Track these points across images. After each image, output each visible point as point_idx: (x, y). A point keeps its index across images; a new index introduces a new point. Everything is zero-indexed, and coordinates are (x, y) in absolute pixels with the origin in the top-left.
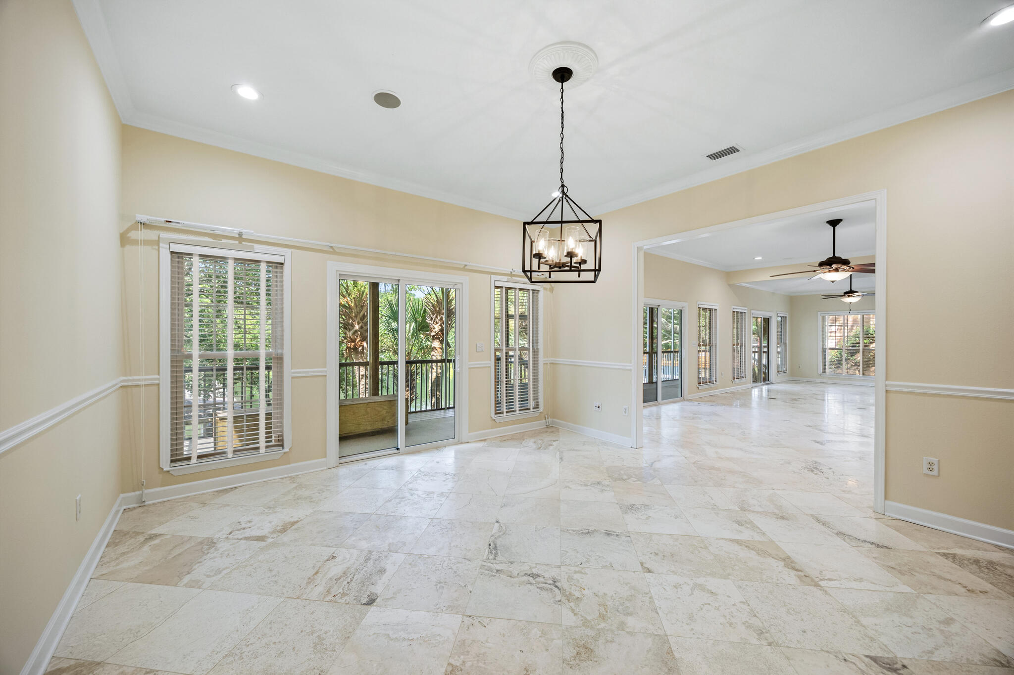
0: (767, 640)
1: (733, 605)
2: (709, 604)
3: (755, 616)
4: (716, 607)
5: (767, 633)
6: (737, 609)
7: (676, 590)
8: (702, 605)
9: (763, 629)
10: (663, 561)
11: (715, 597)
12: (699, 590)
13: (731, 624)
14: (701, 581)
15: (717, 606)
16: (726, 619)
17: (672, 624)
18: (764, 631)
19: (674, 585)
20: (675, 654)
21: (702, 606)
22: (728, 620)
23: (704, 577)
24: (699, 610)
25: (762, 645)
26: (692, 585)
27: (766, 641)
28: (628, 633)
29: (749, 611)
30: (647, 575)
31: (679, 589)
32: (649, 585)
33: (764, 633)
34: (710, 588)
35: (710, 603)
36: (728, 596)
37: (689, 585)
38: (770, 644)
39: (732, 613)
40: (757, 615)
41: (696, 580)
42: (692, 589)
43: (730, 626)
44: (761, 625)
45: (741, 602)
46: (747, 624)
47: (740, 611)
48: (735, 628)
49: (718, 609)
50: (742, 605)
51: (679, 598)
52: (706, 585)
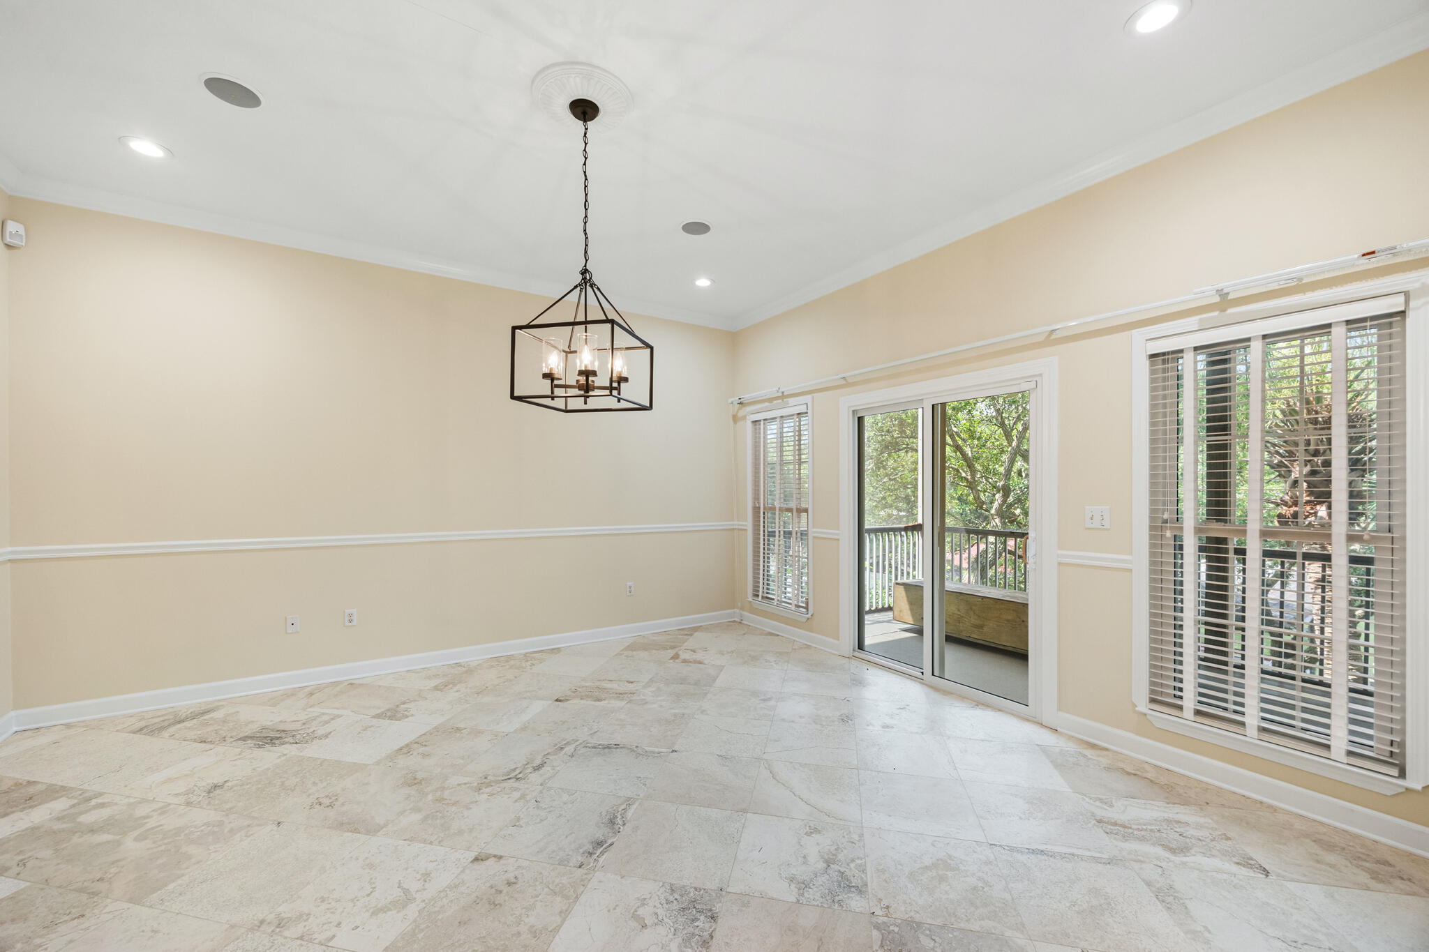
0: (269, 923)
1: (339, 924)
2: (368, 895)
3: (301, 938)
4: (358, 900)
5: (273, 931)
6: (331, 923)
7: (421, 872)
8: (375, 888)
9: (280, 931)
10: (488, 885)
11: (372, 910)
12: (398, 898)
13: (323, 900)
14: (412, 911)
15: (358, 902)
16: (333, 899)
17: (380, 846)
18: (278, 930)
19: (431, 875)
20: (350, 834)
21: (373, 886)
22: (330, 901)
23: (415, 921)
24: (371, 879)
25: (271, 913)
26: (415, 896)
27: (268, 921)
28: (405, 811)
29: (314, 937)
30: (473, 855)
31: (419, 876)
32: (452, 849)
33: (277, 927)
34: (389, 913)
35: (369, 898)
36: (357, 927)
37: (417, 891)
38: (262, 922)
39: (333, 913)
40: (299, 942)
41: (418, 905)
42: (406, 892)
43: (322, 897)
44: (287, 933)
45: (334, 936)
46: (305, 917)
47: (325, 924)
48: (315, 900)
49: (354, 900)
50: (328, 934)
51: (407, 869)
52: (398, 912)
